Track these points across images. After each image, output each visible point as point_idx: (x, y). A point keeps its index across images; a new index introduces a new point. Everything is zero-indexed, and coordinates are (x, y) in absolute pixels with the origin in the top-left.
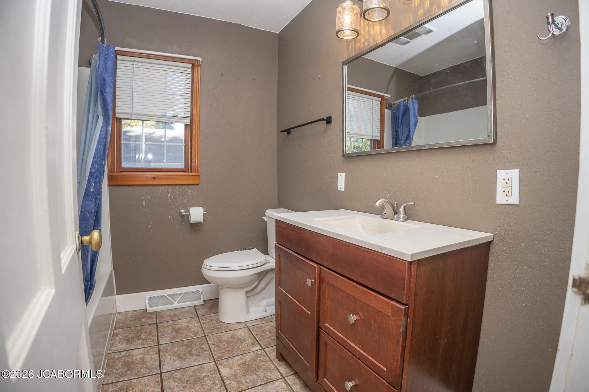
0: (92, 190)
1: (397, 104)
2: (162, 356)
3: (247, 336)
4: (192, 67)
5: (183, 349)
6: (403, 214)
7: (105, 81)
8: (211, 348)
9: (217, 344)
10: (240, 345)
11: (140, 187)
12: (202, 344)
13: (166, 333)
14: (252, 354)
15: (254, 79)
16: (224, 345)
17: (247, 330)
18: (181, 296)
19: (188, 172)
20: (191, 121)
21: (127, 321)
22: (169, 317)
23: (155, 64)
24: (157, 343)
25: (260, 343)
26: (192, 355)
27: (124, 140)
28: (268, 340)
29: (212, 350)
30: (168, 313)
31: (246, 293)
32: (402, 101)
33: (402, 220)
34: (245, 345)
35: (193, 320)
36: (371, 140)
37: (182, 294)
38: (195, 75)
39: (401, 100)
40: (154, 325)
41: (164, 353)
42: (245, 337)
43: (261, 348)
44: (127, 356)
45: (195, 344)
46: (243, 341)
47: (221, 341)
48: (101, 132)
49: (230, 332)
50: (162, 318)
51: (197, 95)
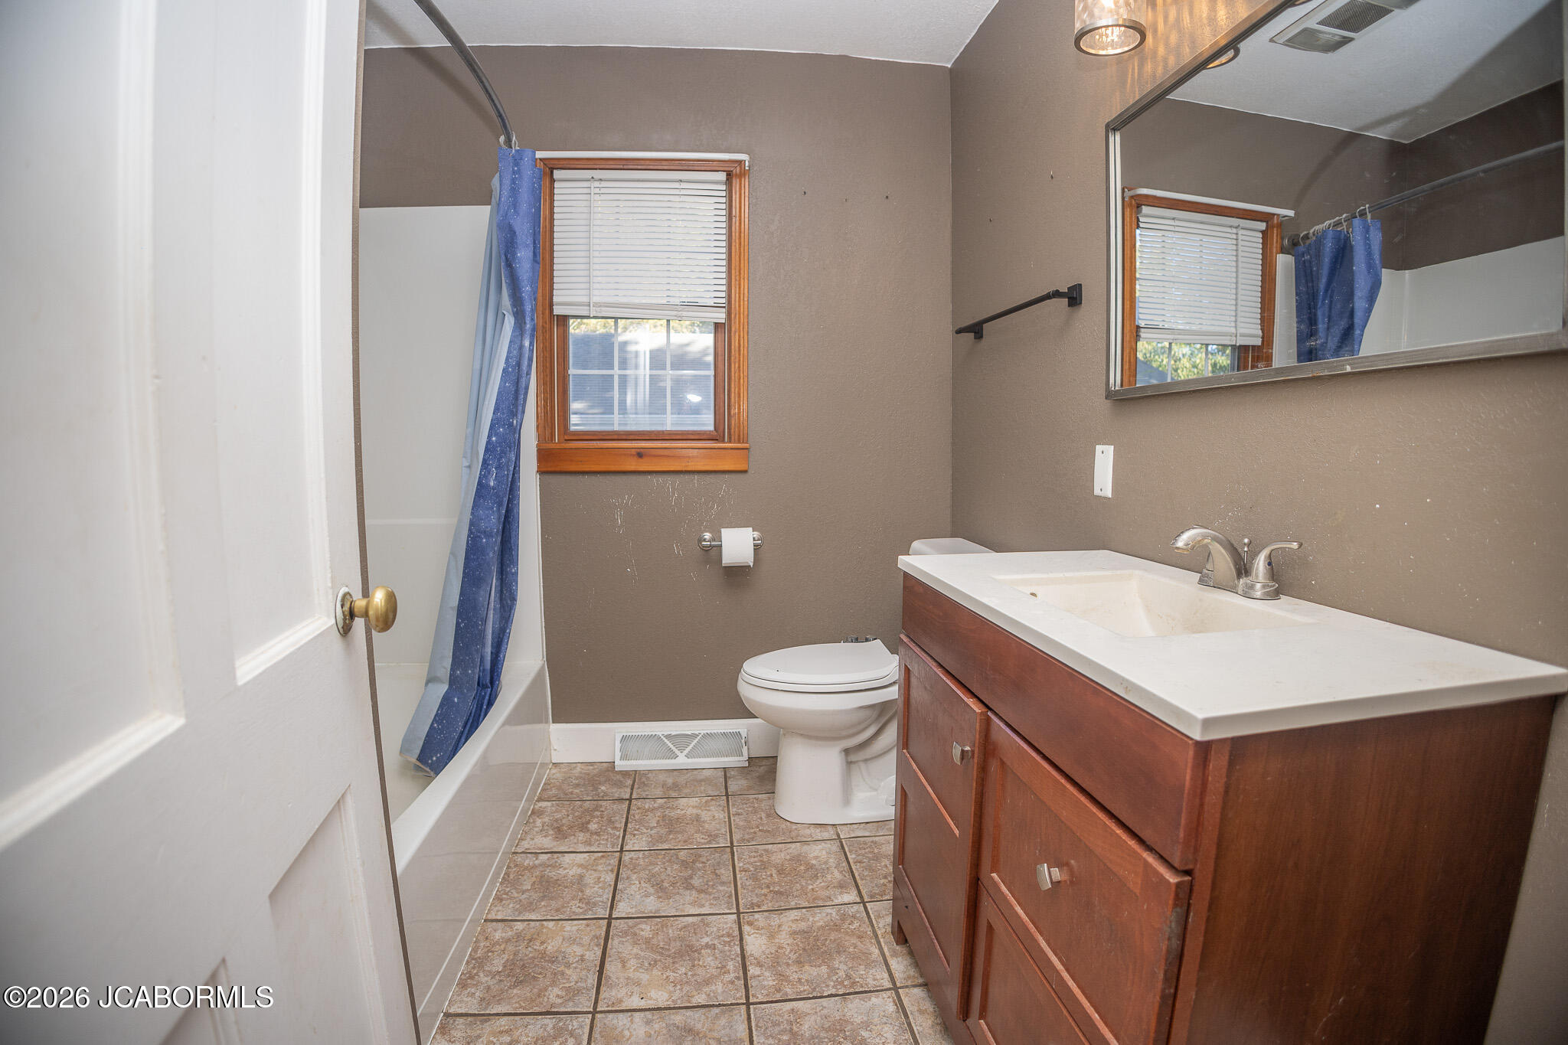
0: (492, 484)
1: (1314, 235)
2: (623, 878)
3: (832, 862)
4: (727, 180)
5: (673, 870)
6: (1265, 579)
7: (513, 232)
8: (738, 878)
9: (755, 870)
10: (809, 882)
11: (608, 477)
12: (719, 863)
13: (644, 826)
14: (833, 912)
15: (887, 197)
16: (771, 875)
17: (835, 847)
18: (695, 741)
19: (723, 441)
20: (729, 314)
21: (569, 785)
22: (662, 790)
23: (638, 181)
24: (619, 846)
25: (861, 888)
26: (689, 887)
27: (576, 366)
28: (882, 881)
29: (739, 884)
30: (662, 777)
31: (843, 753)
32: (1330, 225)
33: (1258, 594)
34: (823, 884)
35: (713, 803)
36: (1233, 347)
37: (699, 738)
38: (735, 197)
39: (1327, 223)
40: (623, 803)
41: (629, 872)
42: (826, 863)
43: (858, 900)
44: (549, 866)
45: (703, 863)
46: (819, 875)
47: (764, 866)
48: (509, 352)
49: (793, 846)
50: (646, 788)
51: (742, 249)
